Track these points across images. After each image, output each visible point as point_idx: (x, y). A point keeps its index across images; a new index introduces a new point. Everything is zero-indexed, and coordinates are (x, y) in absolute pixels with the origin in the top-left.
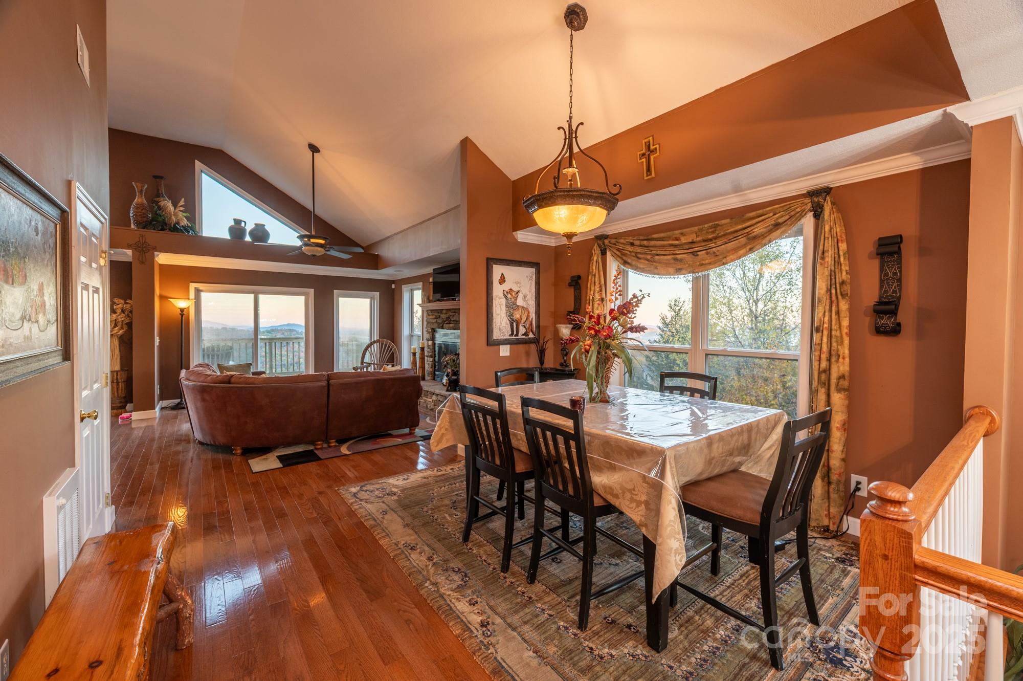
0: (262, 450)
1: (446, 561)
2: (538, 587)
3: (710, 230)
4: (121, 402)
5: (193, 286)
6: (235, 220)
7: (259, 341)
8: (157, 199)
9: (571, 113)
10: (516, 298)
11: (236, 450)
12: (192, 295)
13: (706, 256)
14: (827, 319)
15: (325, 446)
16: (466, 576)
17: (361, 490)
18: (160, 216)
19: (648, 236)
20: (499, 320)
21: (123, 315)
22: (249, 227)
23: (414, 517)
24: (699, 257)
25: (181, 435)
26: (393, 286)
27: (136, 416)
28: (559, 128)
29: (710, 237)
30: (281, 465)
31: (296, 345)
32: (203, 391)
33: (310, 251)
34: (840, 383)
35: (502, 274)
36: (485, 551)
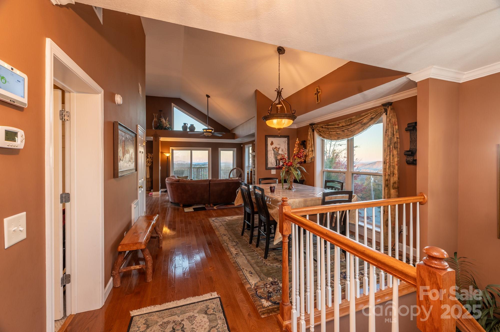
0: (189, 206)
1: (233, 239)
2: (259, 248)
3: (350, 121)
4: (150, 189)
5: (171, 148)
6: (184, 123)
7: (192, 168)
8: (160, 119)
9: (279, 85)
10: (278, 151)
11: (181, 205)
12: (171, 152)
13: (347, 132)
14: (388, 158)
15: (209, 206)
16: (238, 243)
17: (216, 219)
18: (161, 124)
19: (327, 124)
20: (271, 160)
21: (150, 159)
22: (189, 126)
23: (229, 228)
24: (345, 132)
25: (166, 200)
26: (242, 146)
27: (154, 193)
28: (275, 91)
29: (349, 124)
30: (193, 211)
31: (205, 170)
32: (171, 184)
33: (206, 134)
34: (394, 185)
35: (272, 141)
36: (247, 239)
